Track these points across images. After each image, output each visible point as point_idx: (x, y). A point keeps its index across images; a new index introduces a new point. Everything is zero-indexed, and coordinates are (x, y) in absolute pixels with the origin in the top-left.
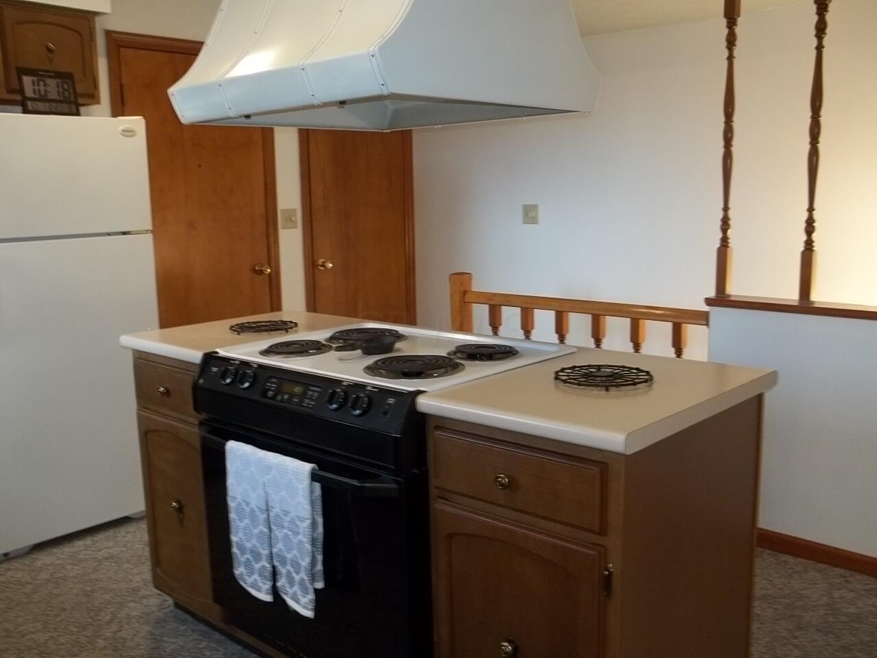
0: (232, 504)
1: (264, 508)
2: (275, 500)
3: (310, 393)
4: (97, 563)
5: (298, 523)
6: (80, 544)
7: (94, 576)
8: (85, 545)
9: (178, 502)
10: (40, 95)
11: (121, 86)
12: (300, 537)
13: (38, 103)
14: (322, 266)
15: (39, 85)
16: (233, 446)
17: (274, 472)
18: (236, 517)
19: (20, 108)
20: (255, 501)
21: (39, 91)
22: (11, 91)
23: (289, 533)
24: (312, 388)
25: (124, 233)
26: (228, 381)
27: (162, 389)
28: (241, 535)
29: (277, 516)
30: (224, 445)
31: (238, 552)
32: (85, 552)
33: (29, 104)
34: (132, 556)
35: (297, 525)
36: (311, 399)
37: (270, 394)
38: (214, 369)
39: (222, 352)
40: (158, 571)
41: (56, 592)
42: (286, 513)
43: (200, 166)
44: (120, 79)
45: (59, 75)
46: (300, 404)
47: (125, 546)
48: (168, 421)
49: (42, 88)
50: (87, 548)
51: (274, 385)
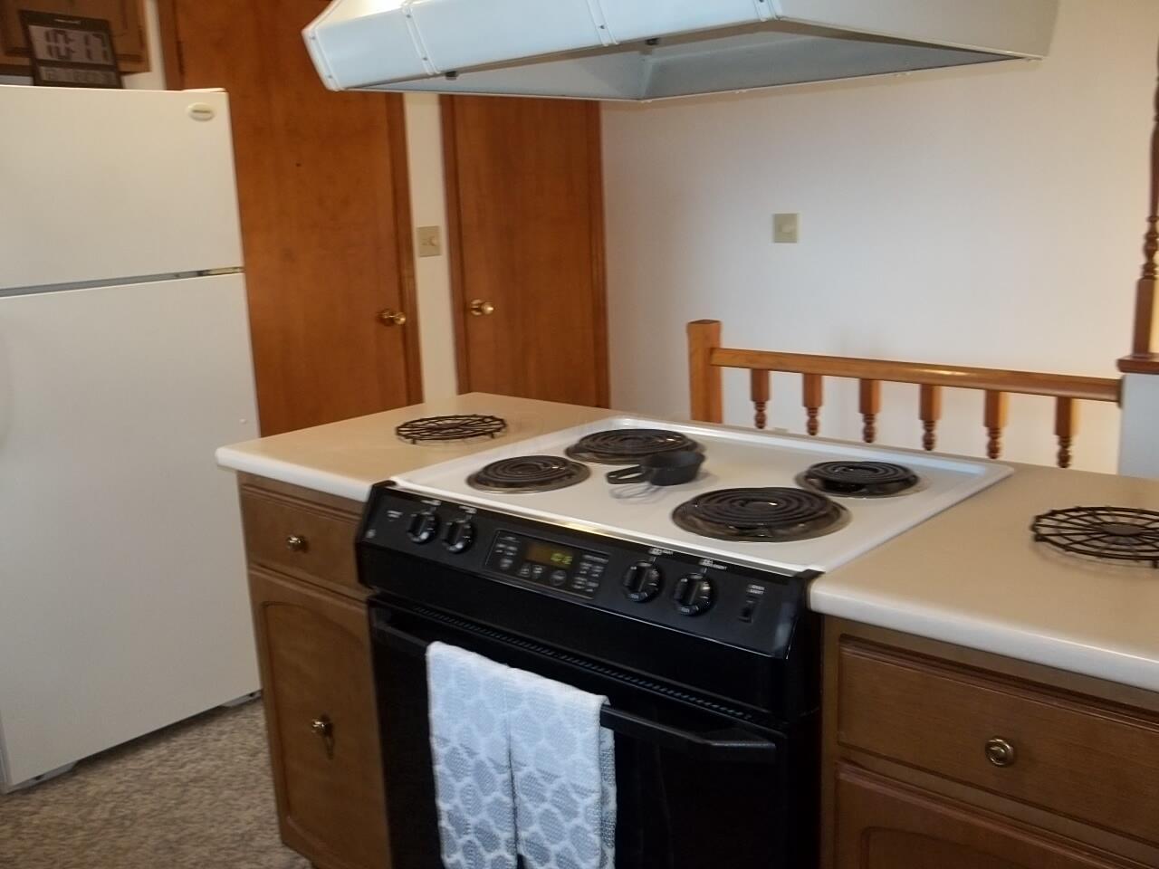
0: (439, 749)
1: (505, 763)
2: (525, 752)
3: (586, 566)
4: (179, 790)
5: (575, 796)
6: (149, 754)
7: (177, 814)
8: (159, 757)
9: (323, 719)
10: (59, 56)
11: (179, 43)
12: (579, 821)
13: (57, 69)
14: (478, 310)
15: (56, 41)
16: (439, 653)
17: (525, 705)
18: (448, 772)
19: (29, 79)
20: (486, 748)
21: (58, 49)
22: (13, 52)
23: (555, 810)
24: (588, 557)
25: (200, 273)
26: (424, 536)
27: (295, 539)
28: (457, 801)
29: (530, 777)
30: (424, 650)
31: (450, 828)
32: (160, 769)
33: (43, 69)
34: (234, 776)
35: (573, 801)
36: (588, 576)
37: (506, 563)
38: (394, 514)
39: (403, 482)
40: (290, 821)
41: (122, 843)
42: (550, 777)
43: (298, 165)
44: (176, 32)
45: (88, 24)
46: (567, 585)
47: (220, 757)
48: (304, 591)
49: (62, 45)
50: (162, 761)
51: (512, 548)
